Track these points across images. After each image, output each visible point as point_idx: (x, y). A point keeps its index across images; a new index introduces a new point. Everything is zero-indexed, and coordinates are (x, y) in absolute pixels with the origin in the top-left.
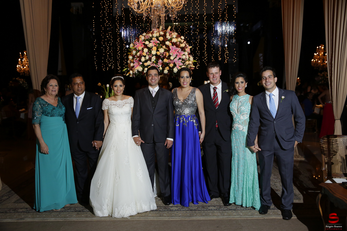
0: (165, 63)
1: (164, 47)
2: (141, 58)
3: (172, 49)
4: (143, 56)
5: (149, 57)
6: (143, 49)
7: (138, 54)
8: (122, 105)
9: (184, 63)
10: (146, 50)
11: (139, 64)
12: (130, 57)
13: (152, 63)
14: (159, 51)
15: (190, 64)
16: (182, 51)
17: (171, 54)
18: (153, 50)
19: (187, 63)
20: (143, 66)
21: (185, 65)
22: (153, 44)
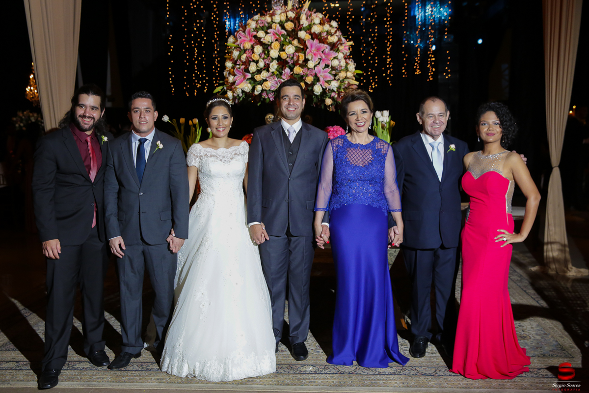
0: (296, 74)
1: (295, 42)
2: (249, 64)
3: (311, 46)
4: (254, 61)
5: (265, 63)
6: (253, 47)
7: (244, 57)
8: (228, 157)
9: (335, 75)
10: (258, 49)
11: (245, 78)
12: (229, 64)
13: (271, 76)
14: (284, 50)
15: (348, 78)
16: (332, 51)
17: (309, 57)
18: (272, 49)
19: (342, 75)
20: (252, 82)
21: (339, 79)
22: (273, 36)
